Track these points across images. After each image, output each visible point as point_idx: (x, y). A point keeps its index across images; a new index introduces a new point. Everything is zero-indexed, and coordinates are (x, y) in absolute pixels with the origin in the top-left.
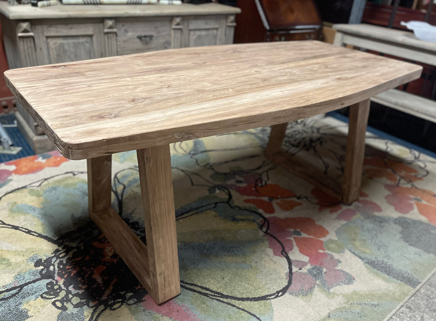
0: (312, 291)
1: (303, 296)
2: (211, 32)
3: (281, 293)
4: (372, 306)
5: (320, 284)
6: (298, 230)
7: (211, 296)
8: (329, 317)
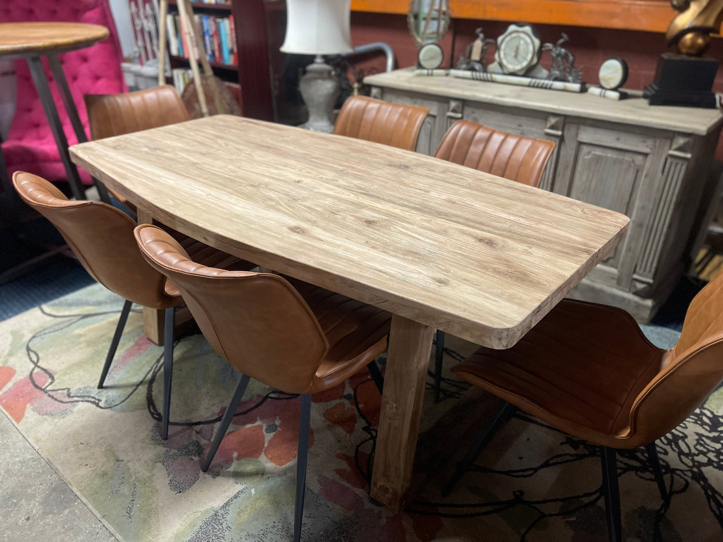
0: (159, 444)
1: (152, 436)
2: (628, 158)
3: (157, 417)
4: (129, 509)
5: (170, 453)
6: (279, 429)
7: (155, 366)
8: (118, 460)
